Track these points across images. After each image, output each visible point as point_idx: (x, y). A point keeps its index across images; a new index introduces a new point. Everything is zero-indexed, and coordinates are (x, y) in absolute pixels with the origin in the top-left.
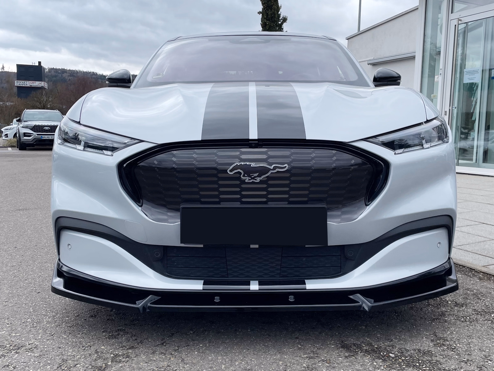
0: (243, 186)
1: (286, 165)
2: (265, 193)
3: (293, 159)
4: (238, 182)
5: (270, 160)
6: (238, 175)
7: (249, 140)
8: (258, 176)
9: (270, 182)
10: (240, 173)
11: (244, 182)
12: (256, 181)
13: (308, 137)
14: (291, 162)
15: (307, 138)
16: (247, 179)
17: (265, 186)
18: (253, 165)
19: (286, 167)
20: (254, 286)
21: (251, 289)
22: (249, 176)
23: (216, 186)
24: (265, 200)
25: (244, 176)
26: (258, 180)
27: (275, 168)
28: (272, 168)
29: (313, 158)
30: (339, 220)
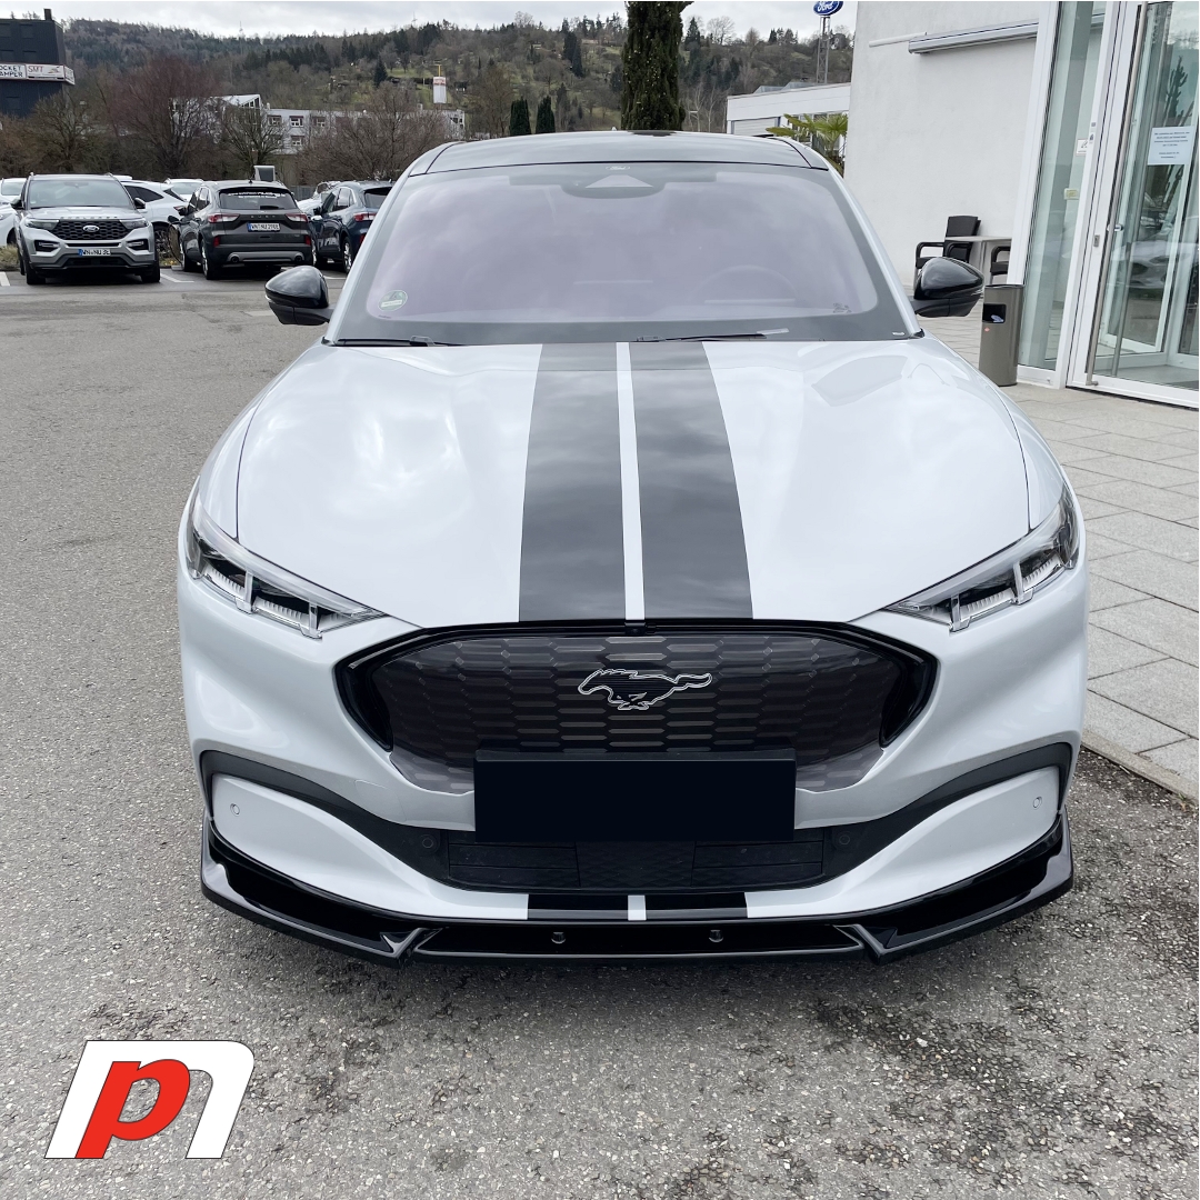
0: (613, 718)
1: (707, 675)
2: (660, 731)
3: (724, 662)
4: (601, 711)
5: (673, 664)
6: (602, 697)
7: (624, 621)
8: (644, 699)
9: (672, 710)
10: (606, 693)
11: (614, 710)
12: (641, 709)
13: (757, 615)
14: (720, 667)
15: (754, 618)
16: (621, 705)
17: (660, 717)
18: (634, 675)
19: (707, 679)
20: (637, 911)
21: (630, 919)
22: (625, 698)
23: (554, 718)
24: (660, 744)
25: (614, 698)
26: (646, 705)
27: (682, 682)
28: (675, 681)
29: (768, 659)
30: (821, 783)
